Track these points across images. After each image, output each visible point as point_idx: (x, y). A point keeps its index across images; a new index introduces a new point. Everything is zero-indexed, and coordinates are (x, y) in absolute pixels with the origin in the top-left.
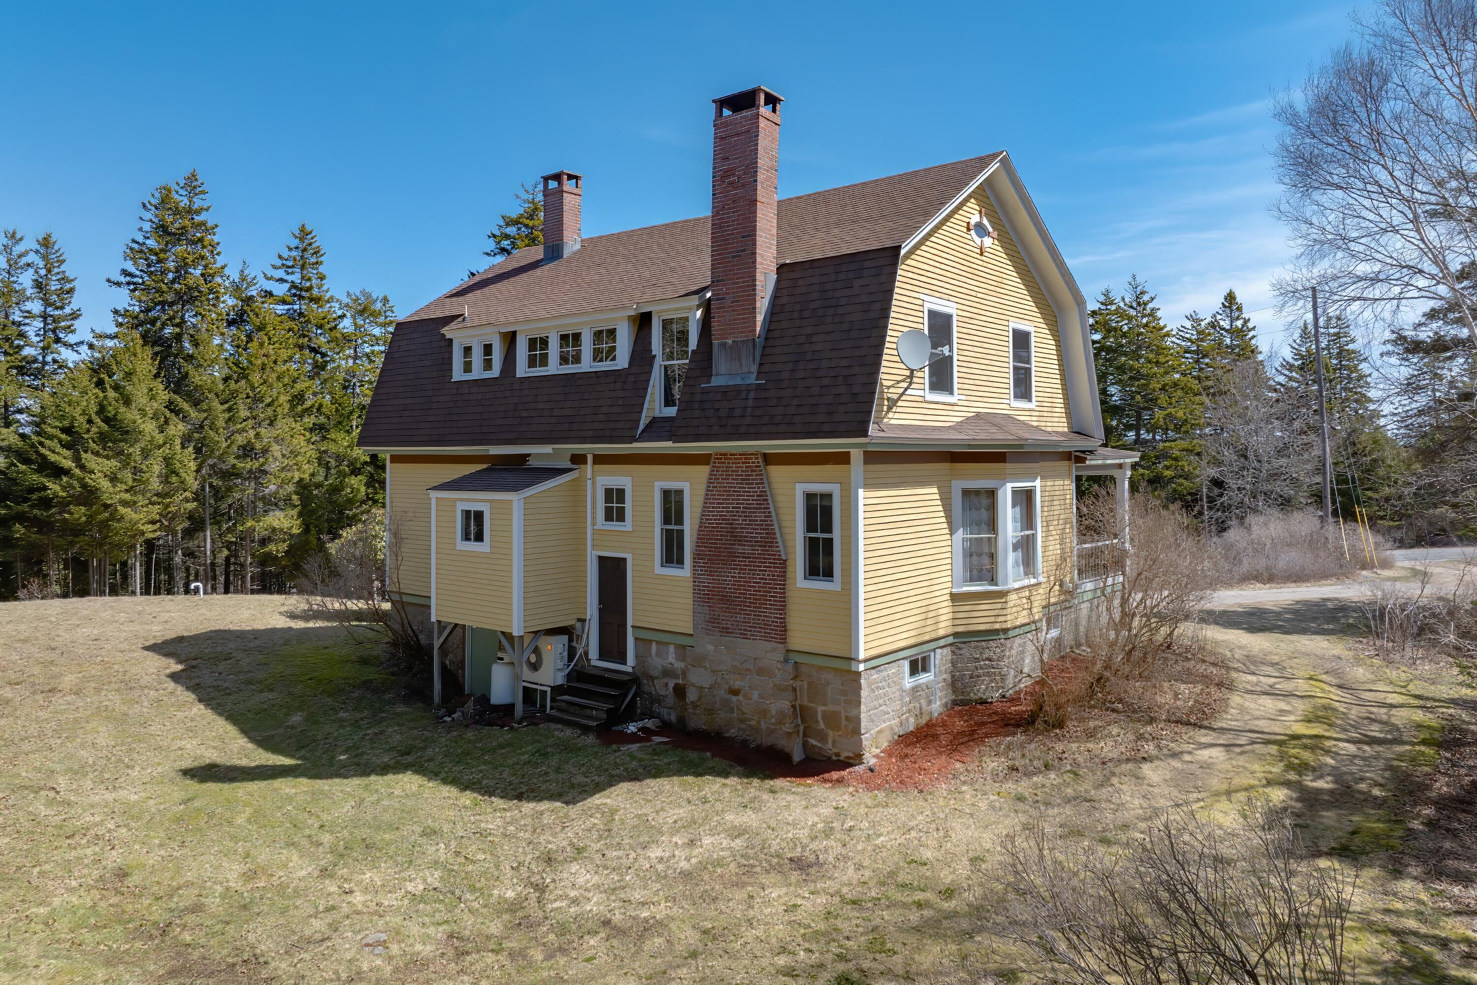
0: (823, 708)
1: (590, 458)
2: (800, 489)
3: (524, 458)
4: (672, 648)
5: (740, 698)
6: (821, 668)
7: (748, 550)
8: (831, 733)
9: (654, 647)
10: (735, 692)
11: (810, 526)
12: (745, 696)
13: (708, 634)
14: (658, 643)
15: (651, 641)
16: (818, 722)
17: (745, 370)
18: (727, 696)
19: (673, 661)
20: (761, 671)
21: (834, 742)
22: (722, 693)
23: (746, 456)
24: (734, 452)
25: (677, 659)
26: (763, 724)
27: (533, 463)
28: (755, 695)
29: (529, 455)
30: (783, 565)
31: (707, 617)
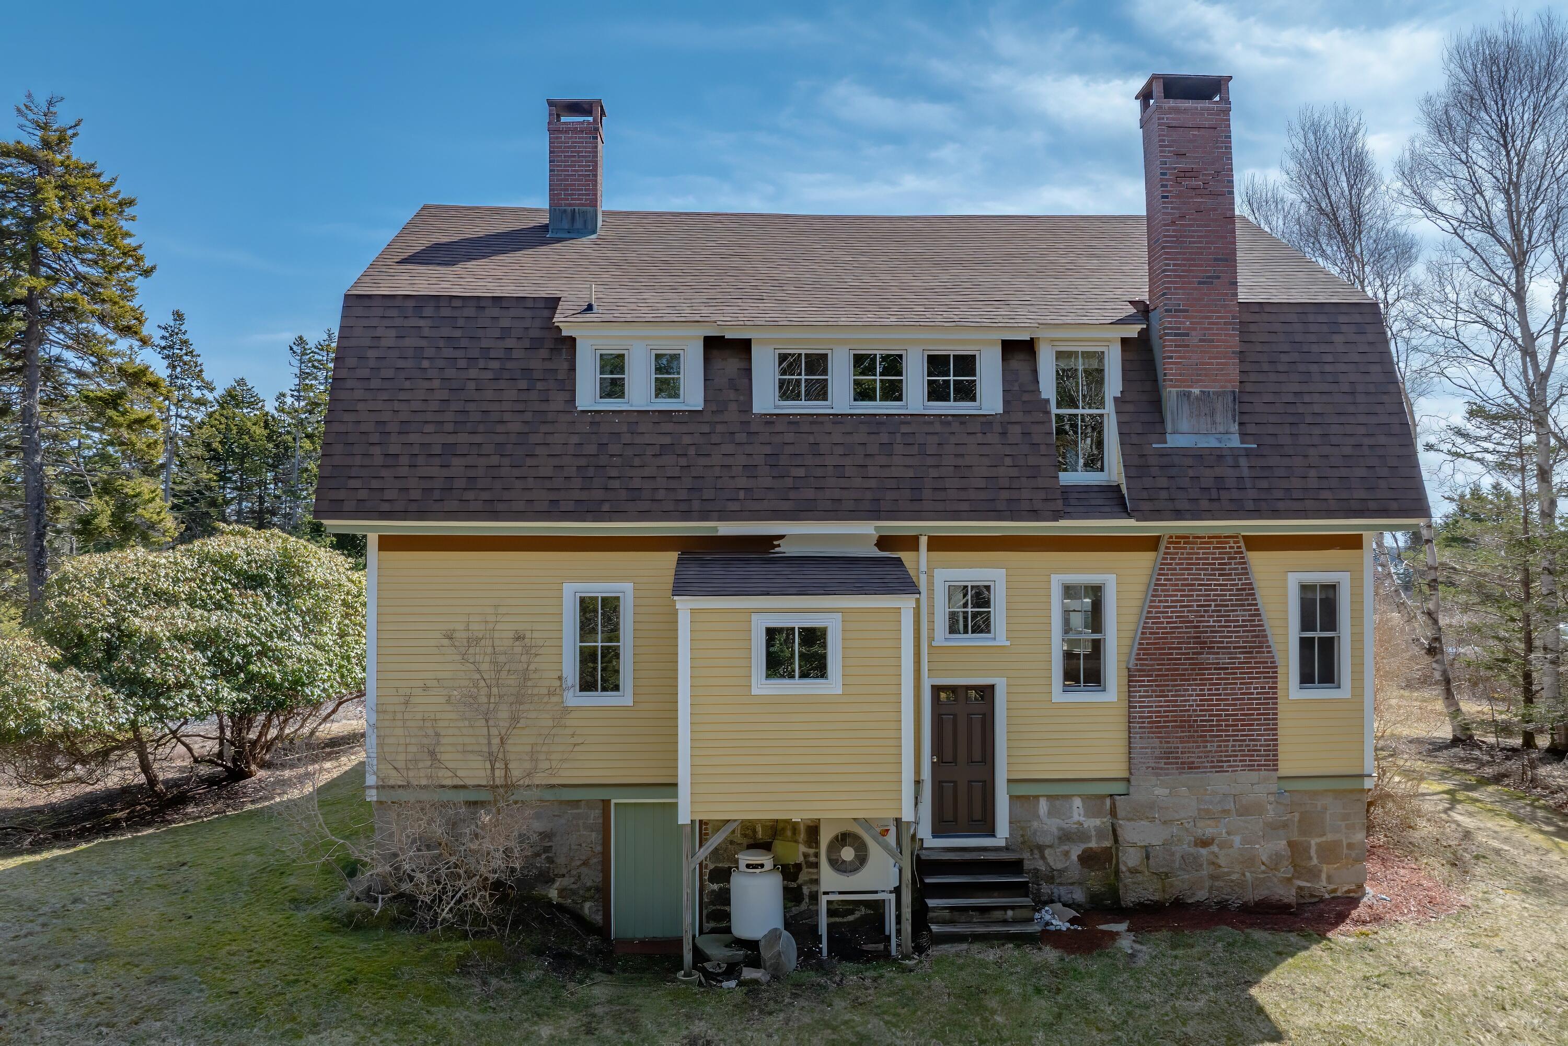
0: (1318, 840)
1: (924, 541)
2: (1293, 581)
3: (768, 542)
4: (1077, 802)
5: (1215, 848)
6: (1314, 794)
7: (1225, 659)
8: (1325, 868)
9: (1043, 805)
10: (1205, 843)
11: (1307, 623)
12: (1221, 847)
13: (1158, 775)
14: (1049, 797)
15: (1037, 797)
16: (1310, 858)
17: (1221, 429)
18: (1192, 850)
19: (1082, 819)
20: (1244, 811)
21: (1329, 878)
22: (1186, 847)
23: (1220, 539)
24: (1201, 534)
25: (1087, 815)
26: (1248, 874)
27: (786, 549)
28: (1237, 840)
29: (781, 537)
30: (1270, 672)
31: (1157, 752)
